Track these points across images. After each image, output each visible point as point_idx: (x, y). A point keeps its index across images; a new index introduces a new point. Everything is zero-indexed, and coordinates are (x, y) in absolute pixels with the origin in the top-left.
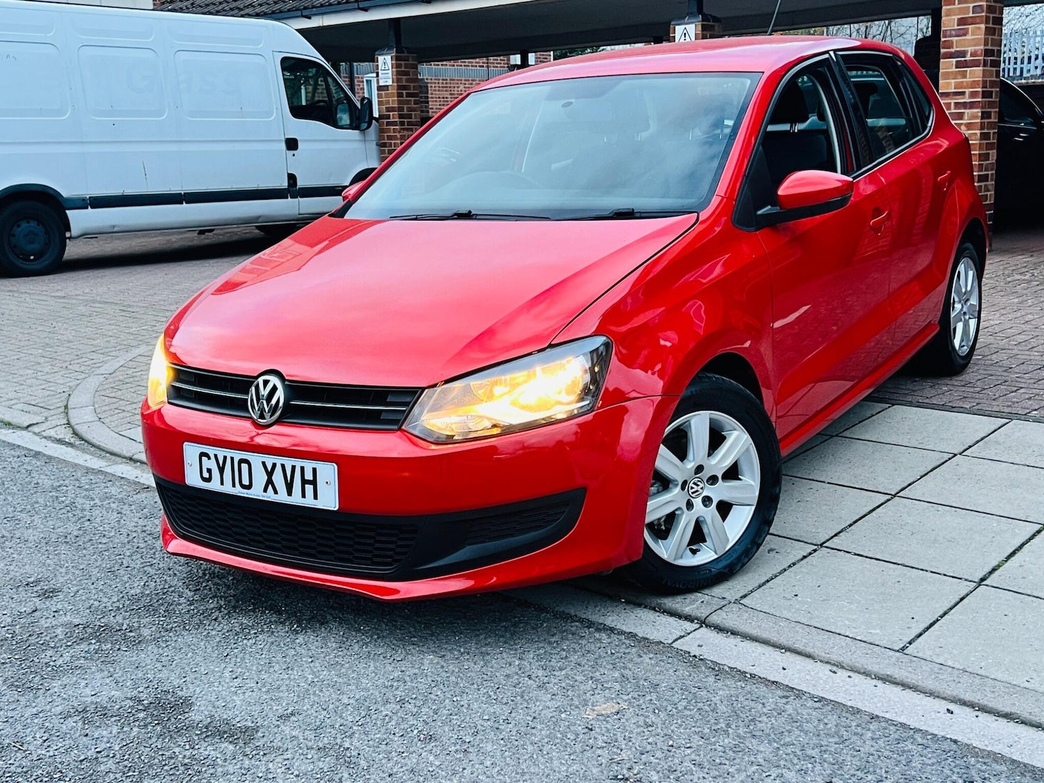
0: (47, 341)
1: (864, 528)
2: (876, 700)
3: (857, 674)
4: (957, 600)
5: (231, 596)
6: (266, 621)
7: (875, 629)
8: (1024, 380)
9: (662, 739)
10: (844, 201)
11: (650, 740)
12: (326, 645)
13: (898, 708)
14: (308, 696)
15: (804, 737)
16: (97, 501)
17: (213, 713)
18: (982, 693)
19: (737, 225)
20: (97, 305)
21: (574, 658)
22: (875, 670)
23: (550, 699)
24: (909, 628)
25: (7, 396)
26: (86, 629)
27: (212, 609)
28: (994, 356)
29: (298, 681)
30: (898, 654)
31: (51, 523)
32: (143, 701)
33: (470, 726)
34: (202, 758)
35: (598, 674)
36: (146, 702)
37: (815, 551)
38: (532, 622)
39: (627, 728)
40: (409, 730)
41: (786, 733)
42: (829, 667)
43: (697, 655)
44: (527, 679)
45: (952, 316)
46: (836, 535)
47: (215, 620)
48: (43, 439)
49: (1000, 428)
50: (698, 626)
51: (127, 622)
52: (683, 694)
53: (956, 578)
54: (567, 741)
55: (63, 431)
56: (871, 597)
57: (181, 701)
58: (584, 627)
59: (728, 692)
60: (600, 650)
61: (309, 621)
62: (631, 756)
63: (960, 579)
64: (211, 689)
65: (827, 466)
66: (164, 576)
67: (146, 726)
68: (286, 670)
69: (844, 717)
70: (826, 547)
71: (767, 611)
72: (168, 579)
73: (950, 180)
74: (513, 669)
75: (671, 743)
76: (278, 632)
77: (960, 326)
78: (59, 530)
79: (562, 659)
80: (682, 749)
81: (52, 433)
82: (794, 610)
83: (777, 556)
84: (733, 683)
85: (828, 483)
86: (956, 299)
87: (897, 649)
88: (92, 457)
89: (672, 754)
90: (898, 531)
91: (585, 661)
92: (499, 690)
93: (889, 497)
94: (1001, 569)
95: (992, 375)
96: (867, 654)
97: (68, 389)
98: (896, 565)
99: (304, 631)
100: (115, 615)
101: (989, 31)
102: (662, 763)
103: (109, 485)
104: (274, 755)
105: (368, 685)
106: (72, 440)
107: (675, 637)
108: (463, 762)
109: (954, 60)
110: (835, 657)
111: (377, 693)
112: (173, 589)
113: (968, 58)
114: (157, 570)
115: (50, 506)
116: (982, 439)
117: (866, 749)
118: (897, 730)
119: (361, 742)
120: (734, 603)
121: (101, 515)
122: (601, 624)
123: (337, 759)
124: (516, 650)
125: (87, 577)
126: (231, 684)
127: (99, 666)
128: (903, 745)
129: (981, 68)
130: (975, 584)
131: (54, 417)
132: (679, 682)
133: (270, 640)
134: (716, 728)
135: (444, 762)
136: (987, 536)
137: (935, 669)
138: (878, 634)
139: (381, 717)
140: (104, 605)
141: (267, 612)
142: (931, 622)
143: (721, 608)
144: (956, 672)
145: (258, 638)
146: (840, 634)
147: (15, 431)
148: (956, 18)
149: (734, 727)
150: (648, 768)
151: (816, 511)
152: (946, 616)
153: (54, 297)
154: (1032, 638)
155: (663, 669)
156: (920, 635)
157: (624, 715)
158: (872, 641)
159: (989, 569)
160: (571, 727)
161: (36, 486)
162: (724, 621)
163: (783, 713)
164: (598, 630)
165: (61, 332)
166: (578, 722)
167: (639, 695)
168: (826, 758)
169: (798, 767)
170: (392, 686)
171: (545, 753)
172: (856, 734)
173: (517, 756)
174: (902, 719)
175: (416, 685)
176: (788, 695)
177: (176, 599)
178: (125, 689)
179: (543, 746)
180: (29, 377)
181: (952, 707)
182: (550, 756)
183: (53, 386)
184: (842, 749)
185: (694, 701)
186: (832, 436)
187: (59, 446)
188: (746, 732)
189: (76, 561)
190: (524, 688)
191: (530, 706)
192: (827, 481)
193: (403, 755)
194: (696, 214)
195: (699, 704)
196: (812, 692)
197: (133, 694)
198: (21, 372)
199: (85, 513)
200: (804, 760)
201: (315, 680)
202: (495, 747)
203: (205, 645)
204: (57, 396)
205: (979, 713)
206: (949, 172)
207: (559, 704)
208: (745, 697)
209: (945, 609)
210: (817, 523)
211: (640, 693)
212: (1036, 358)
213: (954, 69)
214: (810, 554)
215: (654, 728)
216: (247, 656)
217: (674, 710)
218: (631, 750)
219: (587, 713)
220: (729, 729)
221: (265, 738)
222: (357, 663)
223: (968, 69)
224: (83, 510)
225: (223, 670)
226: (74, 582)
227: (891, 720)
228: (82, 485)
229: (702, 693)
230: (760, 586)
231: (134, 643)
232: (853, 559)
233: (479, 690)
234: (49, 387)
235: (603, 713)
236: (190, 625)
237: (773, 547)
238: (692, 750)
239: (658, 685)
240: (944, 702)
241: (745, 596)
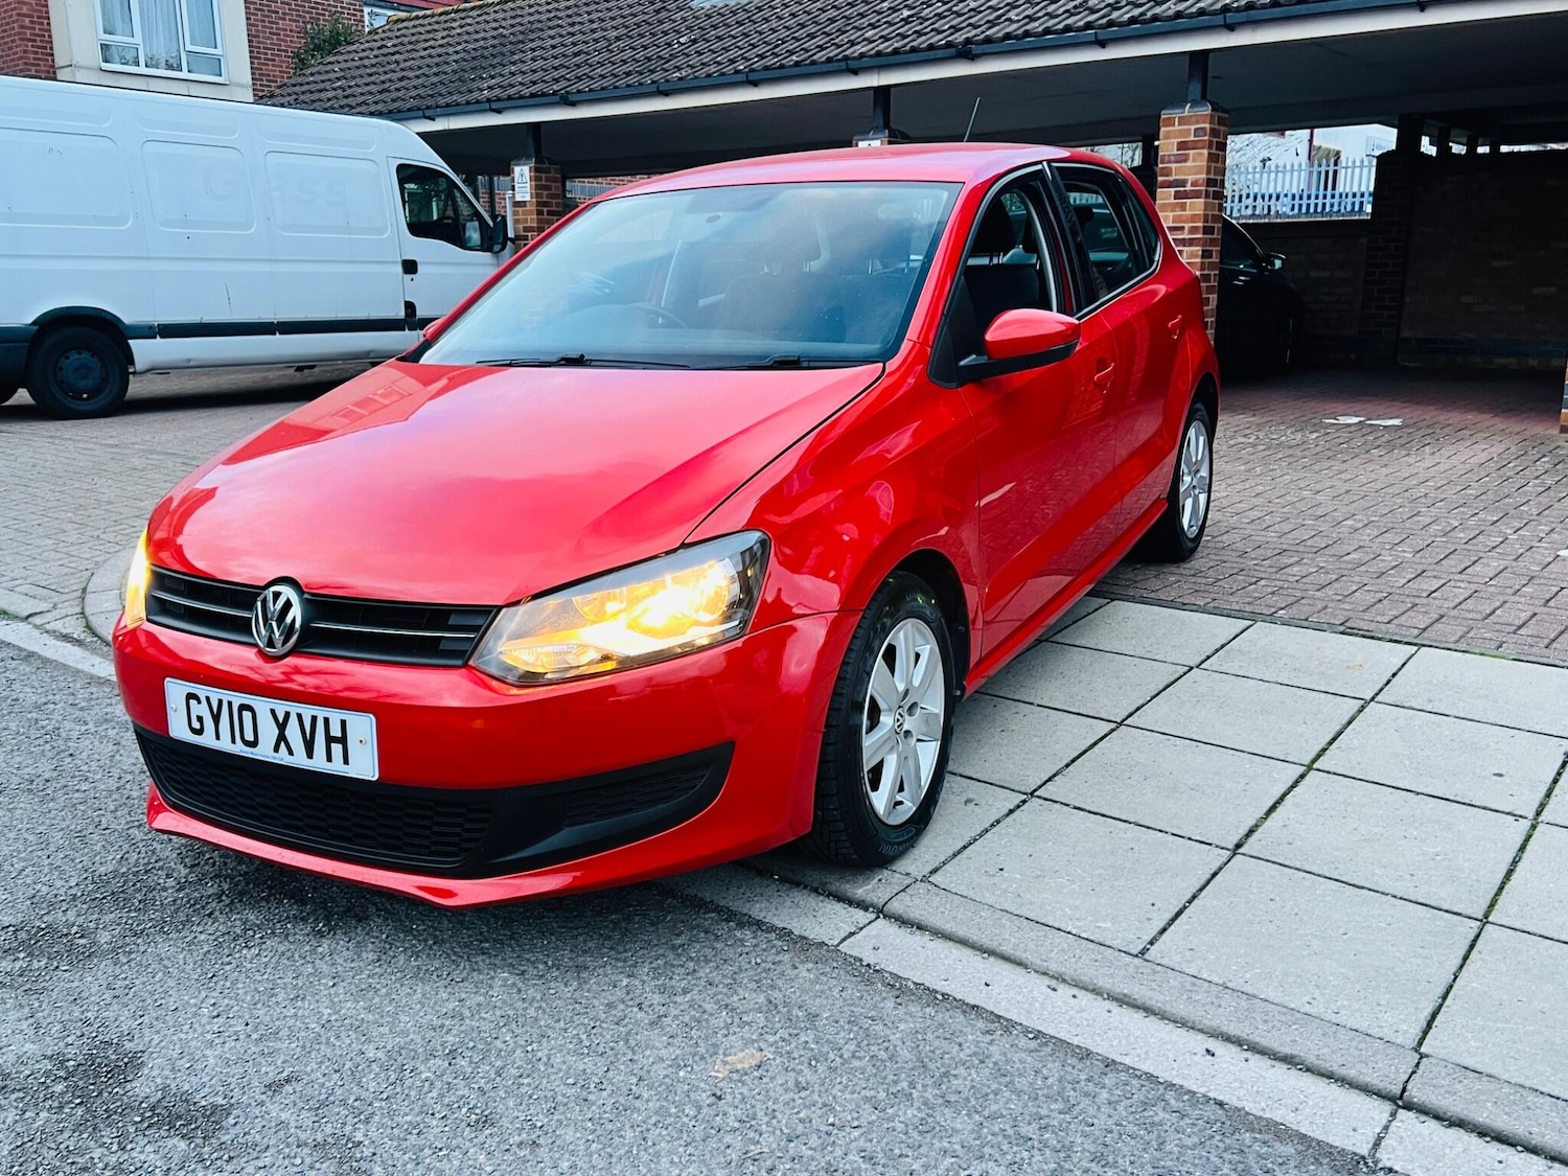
0: (82, 501)
1: (1085, 770)
2: (1110, 1034)
3: (1083, 992)
4: (1208, 876)
5: (241, 875)
6: (281, 916)
7: (1104, 921)
8: (1262, 569)
9: (819, 1112)
10: (1069, 348)
11: (801, 1115)
12: (359, 956)
13: (1141, 1048)
14: (317, 1047)
15: (1016, 1102)
16: (91, 726)
17: (168, 1082)
18: (1251, 1024)
19: (933, 380)
20: (155, 456)
21: (705, 971)
22: (1108, 986)
23: (665, 1044)
24: (1149, 919)
25: (12, 575)
26: (18, 933)
27: (209, 896)
28: (1225, 537)
29: (307, 1021)
30: (1136, 960)
31: (18, 759)
32: (68, 1060)
33: (545, 1097)
34: (132, 1168)
35: (735, 998)
36: (72, 1063)
37: (1024, 802)
38: (652, 913)
39: (772, 1094)
40: (456, 1105)
41: (991, 1096)
42: (1047, 981)
43: (872, 963)
44: (636, 1009)
45: (1182, 490)
46: (1050, 780)
47: (210, 915)
48: (45, 634)
49: (1241, 633)
50: (873, 916)
51: (81, 920)
52: (851, 1031)
53: (1203, 842)
54: (685, 1119)
55: (73, 623)
56: (1097, 872)
57: (126, 1060)
58: (723, 920)
59: (912, 1025)
60: (740, 959)
61: (343, 915)
62: (774, 1146)
63: (1210, 844)
64: (175, 1038)
65: (1036, 682)
66: (154, 843)
67: (61, 1107)
68: (294, 1002)
69: (1069, 1065)
70: (1039, 797)
71: (965, 894)
72: (159, 847)
73: (1182, 326)
74: (620, 993)
75: (831, 1120)
76: (295, 934)
77: (1189, 503)
78: (26, 771)
79: (688, 974)
80: (848, 1129)
81: (58, 626)
82: (998, 892)
83: (976, 809)
84: (919, 1009)
85: (1038, 705)
86: (1186, 471)
87: (1135, 952)
88: (102, 660)
89: (832, 1139)
90: (1127, 775)
91: (720, 977)
92: (594, 1031)
93: (1113, 725)
94: (1260, 830)
95: (1225, 562)
96: (1096, 961)
97: (93, 566)
98: (1127, 825)
99: (332, 933)
100: (67, 910)
101: (1212, 158)
102: (818, 1155)
103: (114, 702)
104: (244, 1160)
105: (409, 1025)
106: (82, 637)
107: (843, 935)
108: (528, 1165)
109: (1173, 190)
110: (1054, 967)
111: (419, 1041)
112: (161, 864)
113: (1189, 187)
114: (146, 834)
115: (23, 734)
116: (1223, 646)
117: (1102, 1121)
118: (1143, 1086)
119: (381, 1131)
120: (921, 881)
121: (90, 747)
122: (745, 915)
123: (341, 1163)
124: (625, 961)
125: (43, 846)
126: (208, 1028)
127: (20, 998)
128: (1151, 1113)
129: (1202, 200)
130: (1229, 853)
131: (66, 604)
132: (846, 1009)
133: (282, 948)
134: (895, 1091)
135: (499, 1165)
136: (1239, 783)
137: (1187, 984)
138: (1109, 929)
139: (419, 1084)
140: (55, 892)
141: (285, 901)
142: (1177, 910)
143: (903, 890)
144: (1214, 988)
145: (264, 946)
146: (1059, 930)
147: (9, 622)
148: (1176, 141)
149: (919, 1087)
150: (798, 1166)
151: (1024, 745)
152: (1196, 901)
153: (105, 445)
154: (1308, 935)
155: (826, 988)
156: (1164, 930)
157: (767, 1071)
158: (1101, 940)
159: (1243, 830)
160: (692, 1095)
161: (13, 703)
162: (908, 909)
163: (987, 1060)
164: (741, 925)
165: (102, 490)
166: (702, 1085)
167: (790, 1035)
168: (1048, 1140)
169: (1009, 1157)
170: (442, 1026)
171: (650, 1143)
172: (1087, 1095)
173: (609, 1150)
174: (1147, 1067)
175: (477, 1024)
176: (992, 1028)
177: (161, 881)
178: (48, 1039)
179: (648, 1130)
180: (47, 549)
181: (1213, 1044)
182: (657, 1148)
183: (75, 561)
184: (1070, 1123)
185: (865, 1042)
186: (1041, 642)
187: (64, 644)
188: (936, 1094)
189: (34, 821)
190: (631, 1026)
191: (636, 1058)
192: (1036, 702)
193: (441, 1154)
194: (882, 364)
195: (872, 1048)
196: (1025, 1023)
197: (56, 1048)
198: (38, 542)
199: (70, 744)
200: (1017, 1145)
201: (333, 1018)
202: (578, 1135)
203: (185, 957)
204: (78, 575)
205: (1248, 1055)
206: (1180, 316)
207: (678, 1052)
208: (936, 1034)
209: (1194, 890)
210: (1025, 763)
211: (791, 1030)
212: (1275, 540)
213: (1172, 201)
214: (1018, 807)
215: (808, 1092)
216: (242, 978)
217: (838, 1059)
218: (774, 1133)
219: (716, 1068)
220: (914, 1091)
221: (238, 1127)
222: (398, 985)
223: (1188, 201)
224: (68, 739)
225: (202, 1003)
226: (23, 855)
227: (1133, 1068)
228: (77, 702)
229: (876, 1028)
230: (955, 855)
231: (81, 957)
232: (1072, 815)
233: (565, 1030)
234: (70, 562)
235: (739, 1066)
236: (171, 923)
237: (971, 796)
238: (861, 1131)
239: (817, 1016)
240: (1201, 1036)
241: (934, 871)
